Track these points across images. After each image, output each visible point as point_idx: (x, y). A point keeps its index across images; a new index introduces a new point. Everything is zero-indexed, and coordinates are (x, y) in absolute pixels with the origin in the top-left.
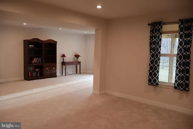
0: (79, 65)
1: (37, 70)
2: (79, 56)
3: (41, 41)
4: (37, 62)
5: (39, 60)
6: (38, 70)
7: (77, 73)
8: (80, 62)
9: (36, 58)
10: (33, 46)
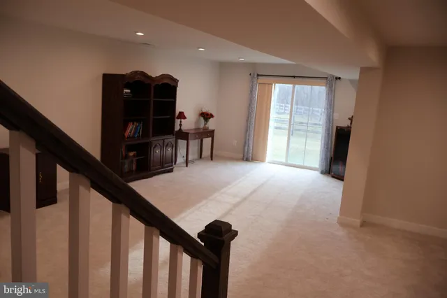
0: (210, 138)
1: (131, 154)
2: (212, 116)
3: (150, 77)
4: (135, 133)
5: (139, 128)
6: (134, 155)
7: (201, 157)
8: (213, 131)
9: (133, 124)
10: (129, 91)
